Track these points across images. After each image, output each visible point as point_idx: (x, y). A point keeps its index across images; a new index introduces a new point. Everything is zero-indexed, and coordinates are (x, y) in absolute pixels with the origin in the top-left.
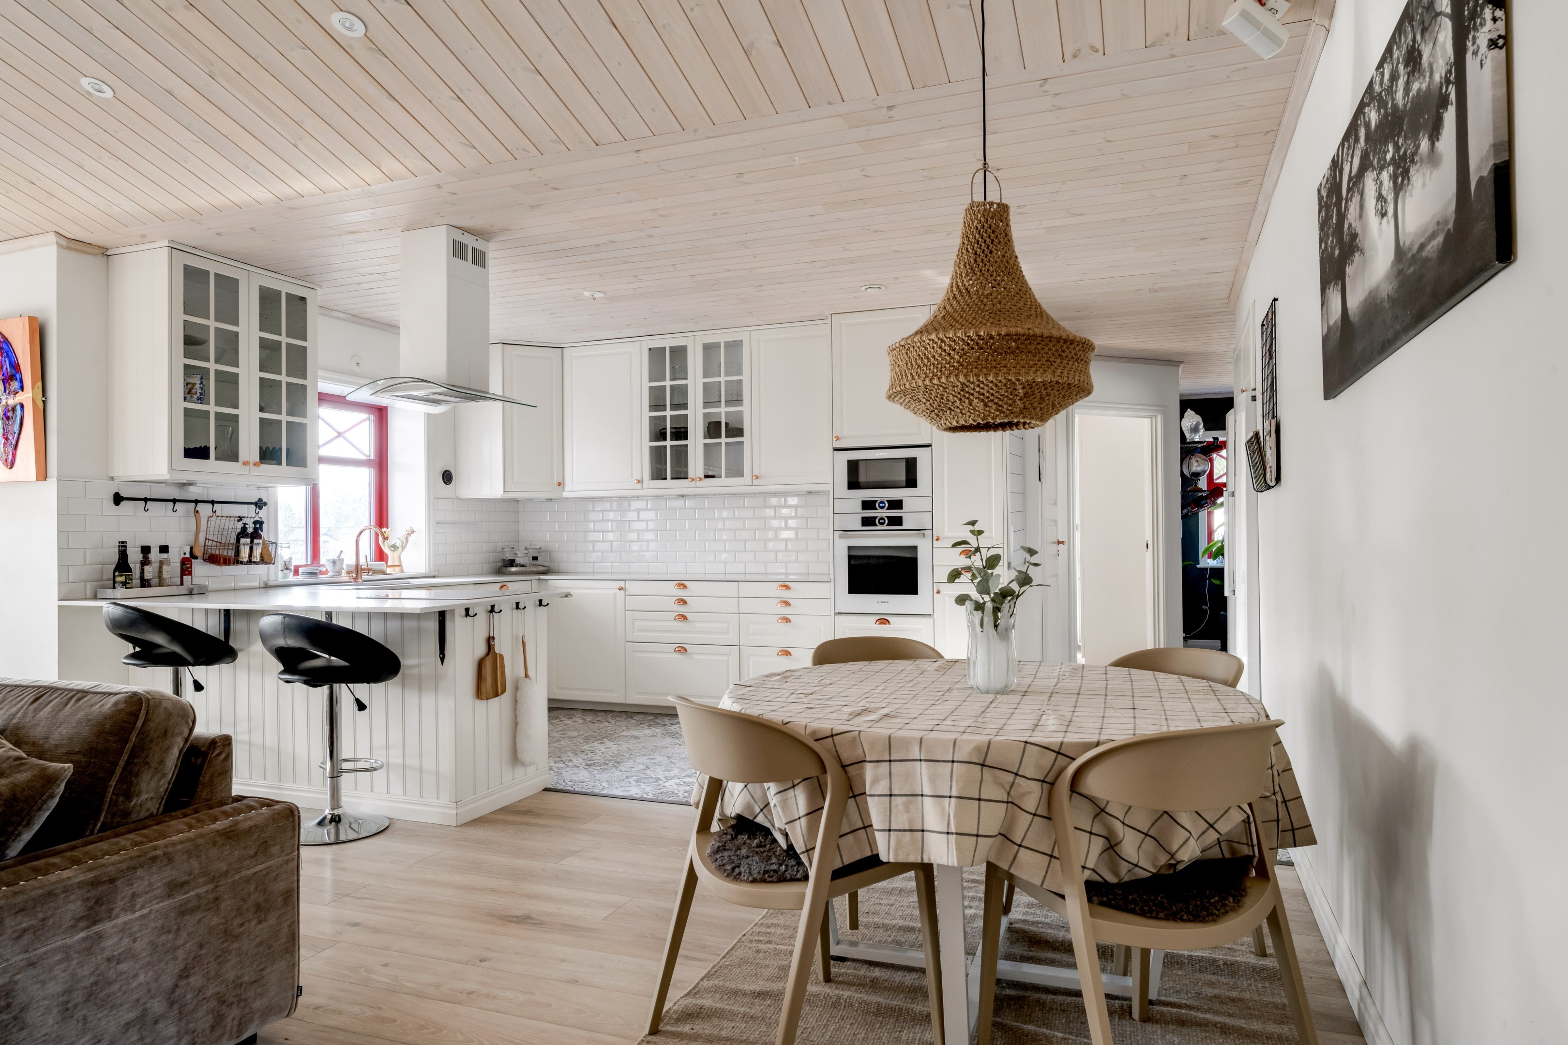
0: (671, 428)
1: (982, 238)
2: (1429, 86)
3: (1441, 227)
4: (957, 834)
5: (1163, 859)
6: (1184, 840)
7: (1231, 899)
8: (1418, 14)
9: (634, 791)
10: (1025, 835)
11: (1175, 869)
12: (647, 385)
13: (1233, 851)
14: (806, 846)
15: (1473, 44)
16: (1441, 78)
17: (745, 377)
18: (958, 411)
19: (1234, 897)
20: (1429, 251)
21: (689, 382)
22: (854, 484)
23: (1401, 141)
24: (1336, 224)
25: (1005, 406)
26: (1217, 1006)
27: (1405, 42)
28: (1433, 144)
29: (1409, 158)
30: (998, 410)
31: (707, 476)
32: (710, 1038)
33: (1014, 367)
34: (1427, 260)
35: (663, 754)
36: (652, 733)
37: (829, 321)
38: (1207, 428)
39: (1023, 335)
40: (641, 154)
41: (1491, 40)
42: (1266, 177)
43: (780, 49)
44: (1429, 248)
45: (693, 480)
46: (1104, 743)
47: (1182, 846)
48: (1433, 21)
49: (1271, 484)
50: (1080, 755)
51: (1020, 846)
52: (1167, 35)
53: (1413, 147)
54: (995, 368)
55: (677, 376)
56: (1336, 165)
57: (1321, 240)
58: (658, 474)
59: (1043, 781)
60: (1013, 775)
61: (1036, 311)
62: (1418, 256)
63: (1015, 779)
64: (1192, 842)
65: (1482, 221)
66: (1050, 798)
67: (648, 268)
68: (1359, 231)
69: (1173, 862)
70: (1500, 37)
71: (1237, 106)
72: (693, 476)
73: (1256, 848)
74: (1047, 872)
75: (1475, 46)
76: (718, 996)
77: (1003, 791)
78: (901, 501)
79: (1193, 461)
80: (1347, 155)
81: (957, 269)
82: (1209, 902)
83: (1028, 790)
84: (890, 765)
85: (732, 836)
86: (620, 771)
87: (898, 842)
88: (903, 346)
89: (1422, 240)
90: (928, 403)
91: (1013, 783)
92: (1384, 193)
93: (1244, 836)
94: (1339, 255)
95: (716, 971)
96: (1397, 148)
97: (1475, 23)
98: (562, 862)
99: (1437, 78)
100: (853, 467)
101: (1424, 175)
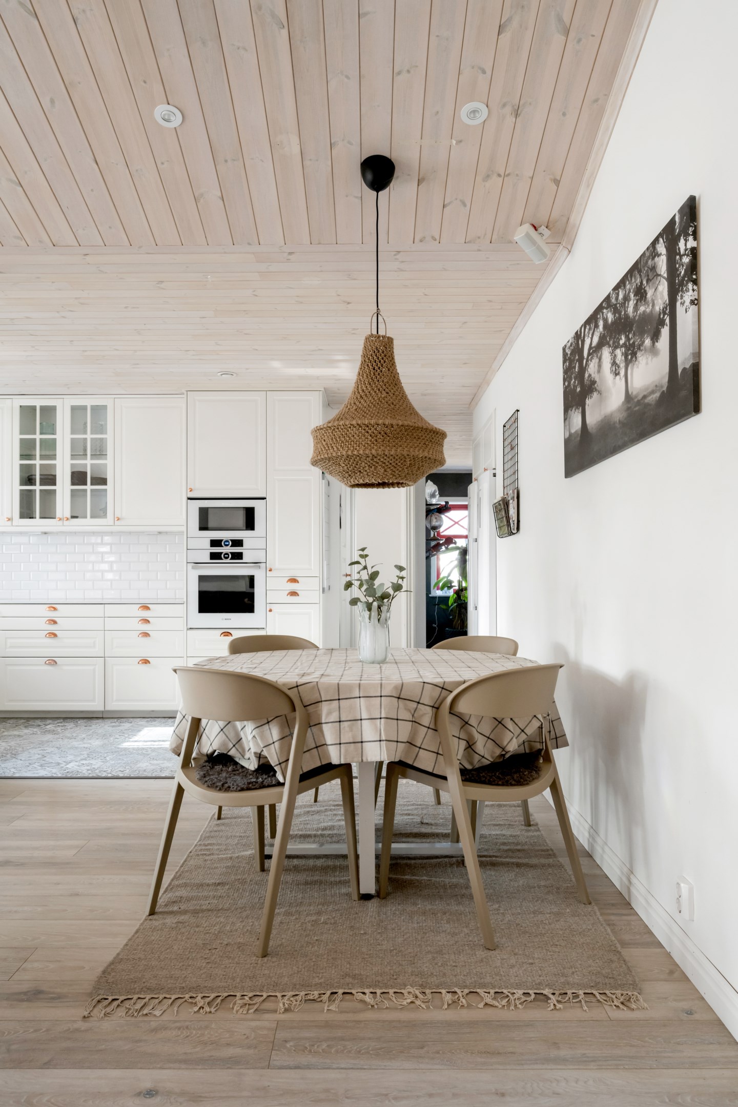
0: (41, 475)
1: (378, 359)
2: (652, 311)
3: (658, 388)
4: (386, 740)
5: (498, 752)
6: (510, 738)
7: (535, 772)
8: (644, 270)
9: (42, 773)
10: (423, 741)
11: (504, 757)
12: (17, 437)
13: (531, 748)
14: (279, 761)
15: (681, 299)
16: (660, 309)
17: (109, 436)
18: (365, 473)
19: (536, 771)
20: (649, 400)
21: (58, 436)
22: (203, 527)
23: (630, 336)
24: (578, 372)
25: (397, 472)
26: (510, 854)
27: (635, 282)
28: (653, 343)
29: (637, 346)
30: (392, 474)
31: (73, 517)
32: (195, 911)
33: (406, 447)
34: (648, 405)
35: (50, 745)
36: (31, 732)
37: (185, 396)
38: (441, 495)
39: (412, 427)
40: (87, 257)
41: (691, 300)
42: (513, 329)
43: (222, 202)
44: (650, 398)
45: (60, 519)
46: (467, 681)
47: (509, 742)
48: (655, 277)
49: (514, 532)
50: (455, 690)
51: (420, 748)
52: (479, 238)
53: (640, 341)
54: (394, 446)
55: (44, 431)
56: (578, 336)
57: (564, 380)
58: (27, 512)
59: (433, 707)
60: (416, 703)
61: (410, 411)
62: (642, 402)
63: (417, 706)
64: (514, 739)
65: (685, 390)
66: (436, 717)
67: (48, 341)
68: (597, 379)
69: (504, 753)
70: (696, 299)
71: (509, 285)
72: (61, 517)
73: (544, 744)
74: (435, 763)
75: (682, 300)
76: (189, 889)
77: (410, 714)
78: (242, 541)
79: (433, 518)
80: (589, 333)
81: (361, 378)
82: (523, 774)
83: (425, 712)
84: (339, 702)
85: (210, 767)
86: (21, 760)
87: (346, 751)
88: (329, 427)
89: (645, 393)
90: (346, 467)
91: (417, 708)
92: (618, 362)
93: (538, 737)
94: (580, 391)
95: (180, 875)
96: (628, 339)
97: (682, 289)
98: (12, 824)
99: (657, 309)
100: (204, 513)
101: (647, 358)
